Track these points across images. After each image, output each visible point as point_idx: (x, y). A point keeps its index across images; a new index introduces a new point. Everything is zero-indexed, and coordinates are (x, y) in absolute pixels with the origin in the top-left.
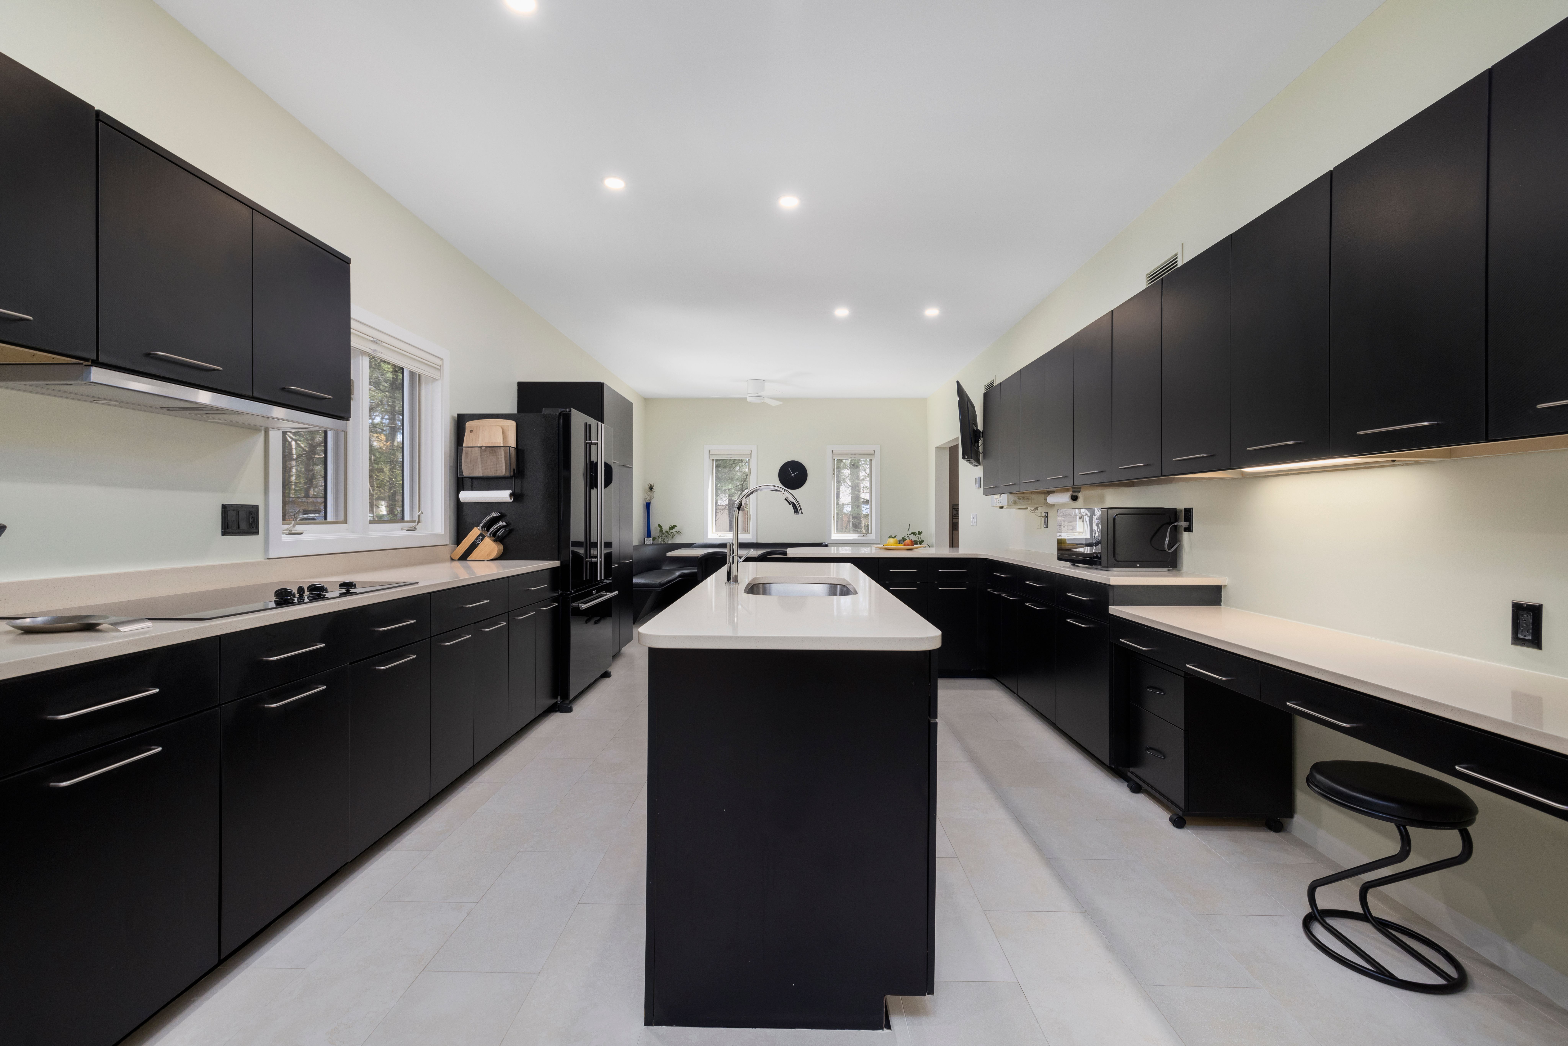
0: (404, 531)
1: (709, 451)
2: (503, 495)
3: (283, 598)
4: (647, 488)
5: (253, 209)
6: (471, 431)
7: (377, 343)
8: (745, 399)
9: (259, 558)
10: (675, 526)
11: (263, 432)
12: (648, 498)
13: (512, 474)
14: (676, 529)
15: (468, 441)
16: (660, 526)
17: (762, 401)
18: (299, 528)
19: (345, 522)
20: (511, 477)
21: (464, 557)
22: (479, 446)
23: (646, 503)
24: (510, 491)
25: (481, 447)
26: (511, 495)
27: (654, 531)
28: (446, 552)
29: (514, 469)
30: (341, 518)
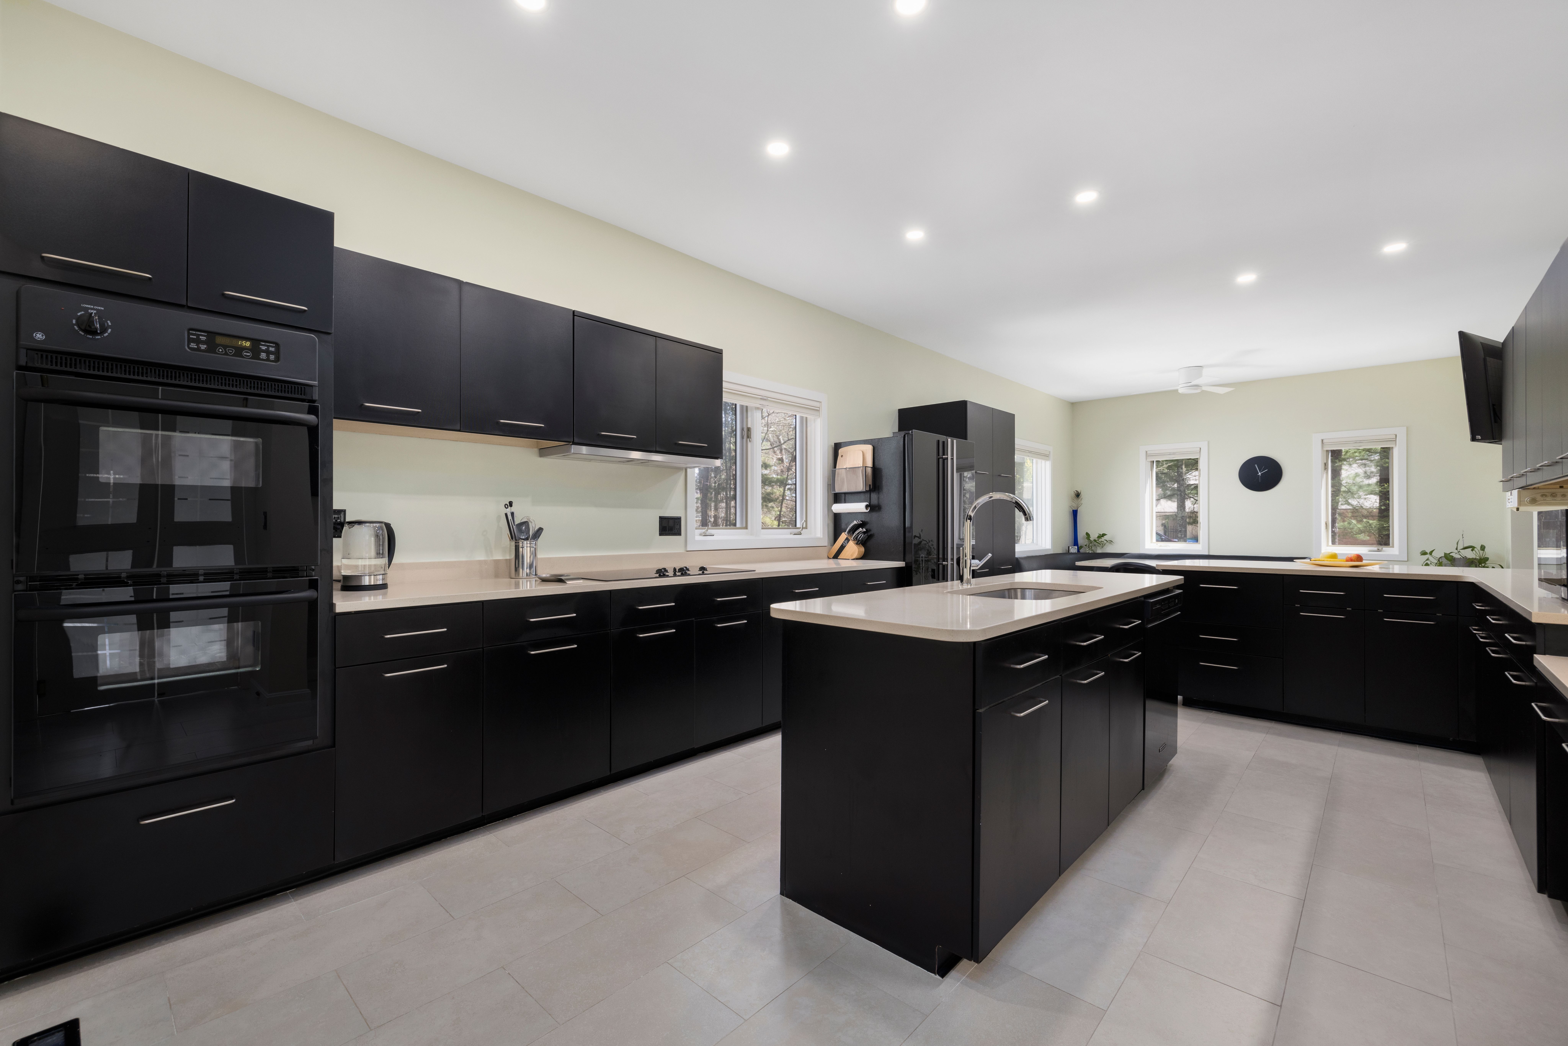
0: (792, 535)
1: (1145, 453)
2: (860, 507)
3: (662, 573)
4: (1073, 495)
5: (656, 337)
6: (842, 456)
7: (765, 400)
8: (1177, 390)
9: (681, 550)
10: (1104, 535)
11: (684, 470)
12: (1075, 505)
13: (868, 489)
14: (1105, 537)
15: (842, 463)
16: (1087, 534)
17: (1199, 391)
18: (711, 531)
19: (746, 528)
20: (866, 491)
21: (836, 556)
22: (845, 467)
23: (1073, 511)
24: (865, 504)
25: (846, 469)
26: (867, 507)
27: (1081, 541)
28: (824, 552)
29: (870, 485)
30: (744, 526)
